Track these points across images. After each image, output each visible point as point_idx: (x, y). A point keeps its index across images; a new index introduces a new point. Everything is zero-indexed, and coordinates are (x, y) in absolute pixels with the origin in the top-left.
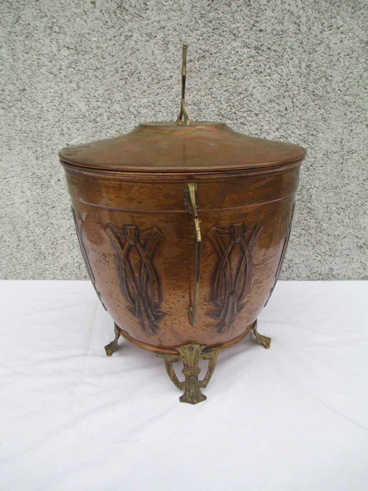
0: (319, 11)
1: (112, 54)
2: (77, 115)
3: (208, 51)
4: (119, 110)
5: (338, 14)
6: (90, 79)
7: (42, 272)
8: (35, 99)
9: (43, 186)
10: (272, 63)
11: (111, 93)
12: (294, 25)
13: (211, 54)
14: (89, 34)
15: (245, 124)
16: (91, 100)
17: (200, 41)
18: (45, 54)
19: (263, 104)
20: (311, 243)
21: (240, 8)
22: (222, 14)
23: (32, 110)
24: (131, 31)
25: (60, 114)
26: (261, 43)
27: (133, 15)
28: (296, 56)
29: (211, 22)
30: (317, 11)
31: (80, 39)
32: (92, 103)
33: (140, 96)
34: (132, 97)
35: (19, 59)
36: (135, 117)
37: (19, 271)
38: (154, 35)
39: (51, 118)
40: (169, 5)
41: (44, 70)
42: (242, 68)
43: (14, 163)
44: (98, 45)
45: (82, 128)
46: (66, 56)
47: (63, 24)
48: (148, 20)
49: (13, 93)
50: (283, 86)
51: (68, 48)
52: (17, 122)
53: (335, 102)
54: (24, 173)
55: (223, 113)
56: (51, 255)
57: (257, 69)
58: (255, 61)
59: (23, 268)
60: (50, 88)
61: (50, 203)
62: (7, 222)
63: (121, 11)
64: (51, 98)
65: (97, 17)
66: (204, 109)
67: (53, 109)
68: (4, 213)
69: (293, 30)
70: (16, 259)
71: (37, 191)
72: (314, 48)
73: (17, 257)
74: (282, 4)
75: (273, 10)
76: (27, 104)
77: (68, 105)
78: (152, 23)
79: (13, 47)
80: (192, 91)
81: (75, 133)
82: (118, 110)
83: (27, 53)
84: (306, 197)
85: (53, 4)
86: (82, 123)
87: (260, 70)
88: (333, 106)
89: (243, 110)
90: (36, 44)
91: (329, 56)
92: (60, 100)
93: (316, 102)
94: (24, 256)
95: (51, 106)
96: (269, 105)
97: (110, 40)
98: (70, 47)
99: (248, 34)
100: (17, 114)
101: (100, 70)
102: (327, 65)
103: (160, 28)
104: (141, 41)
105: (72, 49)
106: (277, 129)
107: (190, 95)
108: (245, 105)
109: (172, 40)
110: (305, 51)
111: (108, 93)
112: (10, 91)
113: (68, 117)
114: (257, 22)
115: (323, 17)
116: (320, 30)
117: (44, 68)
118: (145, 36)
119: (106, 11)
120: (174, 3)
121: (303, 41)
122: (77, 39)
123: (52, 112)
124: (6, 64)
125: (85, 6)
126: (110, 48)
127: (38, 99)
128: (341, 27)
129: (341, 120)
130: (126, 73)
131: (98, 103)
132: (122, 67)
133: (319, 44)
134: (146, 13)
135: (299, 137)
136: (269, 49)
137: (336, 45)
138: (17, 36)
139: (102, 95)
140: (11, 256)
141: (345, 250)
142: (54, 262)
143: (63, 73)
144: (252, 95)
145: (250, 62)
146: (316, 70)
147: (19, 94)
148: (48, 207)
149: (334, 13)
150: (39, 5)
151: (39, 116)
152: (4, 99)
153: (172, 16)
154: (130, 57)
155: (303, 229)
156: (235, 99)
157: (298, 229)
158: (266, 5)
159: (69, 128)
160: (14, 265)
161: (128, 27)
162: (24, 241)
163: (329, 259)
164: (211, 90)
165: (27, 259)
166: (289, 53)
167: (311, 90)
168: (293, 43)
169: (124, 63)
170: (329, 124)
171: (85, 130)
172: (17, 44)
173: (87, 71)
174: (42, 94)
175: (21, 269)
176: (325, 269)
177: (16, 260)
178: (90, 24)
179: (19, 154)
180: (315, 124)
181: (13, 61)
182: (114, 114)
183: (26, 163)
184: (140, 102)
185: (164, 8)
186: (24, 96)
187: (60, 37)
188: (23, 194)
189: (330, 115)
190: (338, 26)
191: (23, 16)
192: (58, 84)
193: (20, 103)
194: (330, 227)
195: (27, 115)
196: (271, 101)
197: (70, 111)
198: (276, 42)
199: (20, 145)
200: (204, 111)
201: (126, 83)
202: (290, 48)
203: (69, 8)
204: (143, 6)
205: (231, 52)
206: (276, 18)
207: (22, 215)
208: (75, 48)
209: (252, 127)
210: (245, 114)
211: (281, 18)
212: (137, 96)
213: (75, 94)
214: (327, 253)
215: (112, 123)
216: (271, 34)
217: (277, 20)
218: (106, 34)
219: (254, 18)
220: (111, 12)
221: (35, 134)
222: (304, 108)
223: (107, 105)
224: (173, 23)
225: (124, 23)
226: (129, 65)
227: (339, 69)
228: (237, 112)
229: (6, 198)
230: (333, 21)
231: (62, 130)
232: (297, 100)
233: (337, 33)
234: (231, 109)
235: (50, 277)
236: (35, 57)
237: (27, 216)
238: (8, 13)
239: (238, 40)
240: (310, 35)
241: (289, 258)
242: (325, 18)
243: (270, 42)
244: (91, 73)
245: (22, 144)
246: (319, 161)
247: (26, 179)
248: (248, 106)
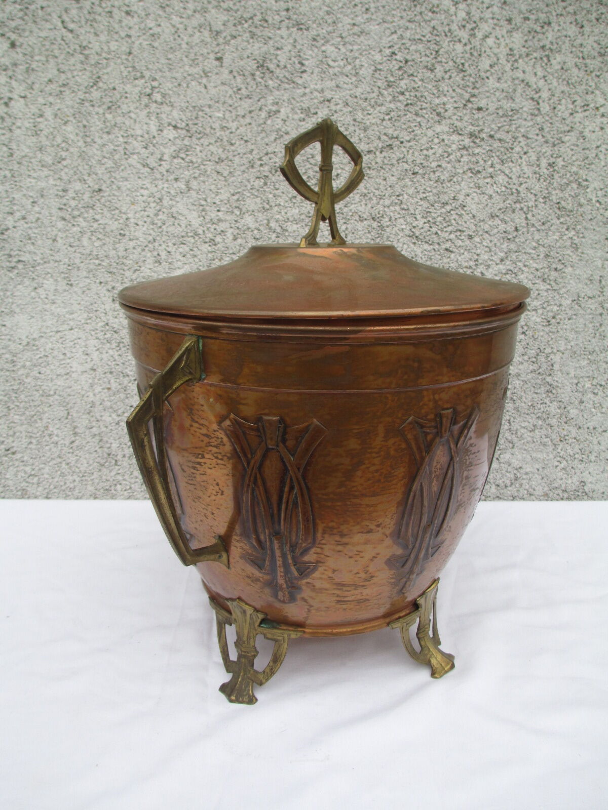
0: (568, 82)
1: (245, 138)
2: (183, 231)
3: (397, 138)
4: (252, 225)
5: (597, 88)
6: (208, 176)
7: (111, 486)
8: (116, 205)
9: (121, 345)
10: (496, 158)
11: (241, 199)
12: (530, 101)
13: (402, 143)
14: (210, 106)
15: (451, 252)
16: (208, 208)
17: (384, 122)
18: (137, 136)
19: (480, 221)
20: (551, 440)
21: (449, 74)
22: (420, 83)
23: (111, 223)
24: (277, 104)
25: (156, 230)
26: (479, 128)
27: (281, 80)
28: (532, 148)
29: (402, 94)
30: (565, 83)
31: (194, 114)
32: (209, 213)
33: (286, 204)
34: (274, 205)
35: (95, 142)
36: (278, 237)
37: (72, 486)
38: (313, 111)
39: (141, 235)
40: (339, 66)
41: (134, 160)
42: (449, 165)
43: (76, 307)
44: (224, 125)
45: (191, 252)
46: (172, 139)
47: (169, 89)
48: (305, 88)
49: (80, 195)
50: (513, 193)
51: (175, 127)
52: (85, 241)
53: (591, 219)
54: (91, 323)
55: (417, 233)
56: (126, 459)
57: (472, 166)
58: (469, 155)
59: (78, 479)
60: (142, 188)
61: (131, 373)
62: (56, 403)
63: (263, 73)
64: (143, 205)
65: (223, 81)
66: (388, 227)
67: (145, 222)
68: (53, 388)
69: (529, 109)
70: (68, 464)
71: (111, 352)
72: (561, 138)
73: (70, 461)
74: (513, 70)
75: (499, 79)
76: (102, 213)
77: (170, 215)
78: (311, 93)
79: (85, 123)
80: (370, 199)
81: (179, 260)
82: (250, 225)
83: (108, 133)
84: (544, 366)
85: (154, 60)
86: (191, 245)
87: (476, 169)
88: (588, 226)
89: (450, 229)
90: (123, 119)
91: (584, 149)
92: (158, 208)
93: (562, 220)
94: (81, 459)
95: (142, 216)
96: (490, 223)
97: (244, 117)
98: (179, 125)
99: (459, 114)
100: (85, 229)
101: (226, 162)
102: (579, 163)
103: (324, 101)
104: (293, 119)
105: (182, 129)
106: (502, 260)
107: (366, 205)
108: (453, 222)
109: (342, 119)
110: (546, 142)
111: (235, 197)
112: (76, 192)
113: (169, 234)
114: (474, 96)
115: (574, 91)
116: (570, 111)
117: (135, 157)
118: (299, 112)
119: (238, 73)
120: (346, 63)
121: (545, 127)
122: (190, 114)
123: (143, 226)
124: (72, 150)
125: (206, 64)
126: (242, 130)
127: (121, 206)
128: (601, 106)
129: (601, 248)
130: (266, 168)
131: (219, 214)
132: (260, 159)
133: (569, 131)
134: (301, 77)
135: (536, 273)
136: (491, 137)
137: (593, 134)
138: (93, 106)
139: (226, 202)
140: (59, 460)
141: (604, 451)
142: (131, 470)
143: (166, 166)
144: (464, 206)
145: (462, 156)
146: (562, 171)
147: (91, 197)
148: (127, 378)
149: (590, 86)
150: (133, 59)
151: (122, 232)
152: (65, 205)
153: (342, 83)
154: (275, 144)
155: (538, 418)
156: (437, 212)
157: (532, 418)
158: (488, 71)
159: (169, 252)
160: (63, 475)
161: (272, 98)
162: (83, 435)
163: (579, 466)
164: (401, 198)
165: (86, 465)
166: (523, 144)
167: (555, 201)
168: (528, 129)
169: (265, 152)
170: (583, 253)
171: (195, 256)
172: (93, 118)
173: (204, 163)
174: (128, 198)
175: (74, 481)
176: (572, 482)
177: (67, 467)
178: (213, 91)
179: (84, 292)
180: (561, 253)
181: (84, 145)
182: (244, 231)
183: (94, 307)
184: (286, 213)
185: (331, 71)
186: (99, 200)
187: (163, 110)
188: (87, 357)
189: (583, 240)
190: (597, 106)
191: (106, 77)
192: (156, 182)
193: (91, 211)
194: (581, 414)
195: (101, 231)
196: (492, 216)
197: (174, 225)
198: (502, 126)
199: (86, 277)
200: (388, 230)
201: (265, 184)
202: (523, 136)
203: (180, 65)
204: (298, 66)
205: (432, 140)
206: (503, 90)
207: (83, 393)
208: (187, 128)
209: (463, 256)
210: (452, 236)
211: (510, 90)
212: (282, 204)
213: (182, 199)
214: (577, 456)
215: (241, 245)
216: (495, 115)
217: (505, 94)
218: (236, 107)
219: (469, 90)
220: (247, 73)
221: (113, 261)
222: (543, 227)
223: (233, 217)
224: (344, 94)
225: (266, 91)
226: (272, 156)
227: (598, 170)
228: (439, 232)
229: (57, 364)
230: (589, 97)
231: (158, 255)
232: (533, 216)
233: (595, 115)
234: (431, 227)
235: (123, 495)
236: (121, 139)
237: (91, 394)
238: (81, 71)
239: (444, 122)
240: (554, 118)
241: (516, 464)
242: (577, 93)
243: (493, 126)
244: (210, 167)
245: (91, 276)
246: (565, 310)
247: (93, 333)
248: (457, 223)
